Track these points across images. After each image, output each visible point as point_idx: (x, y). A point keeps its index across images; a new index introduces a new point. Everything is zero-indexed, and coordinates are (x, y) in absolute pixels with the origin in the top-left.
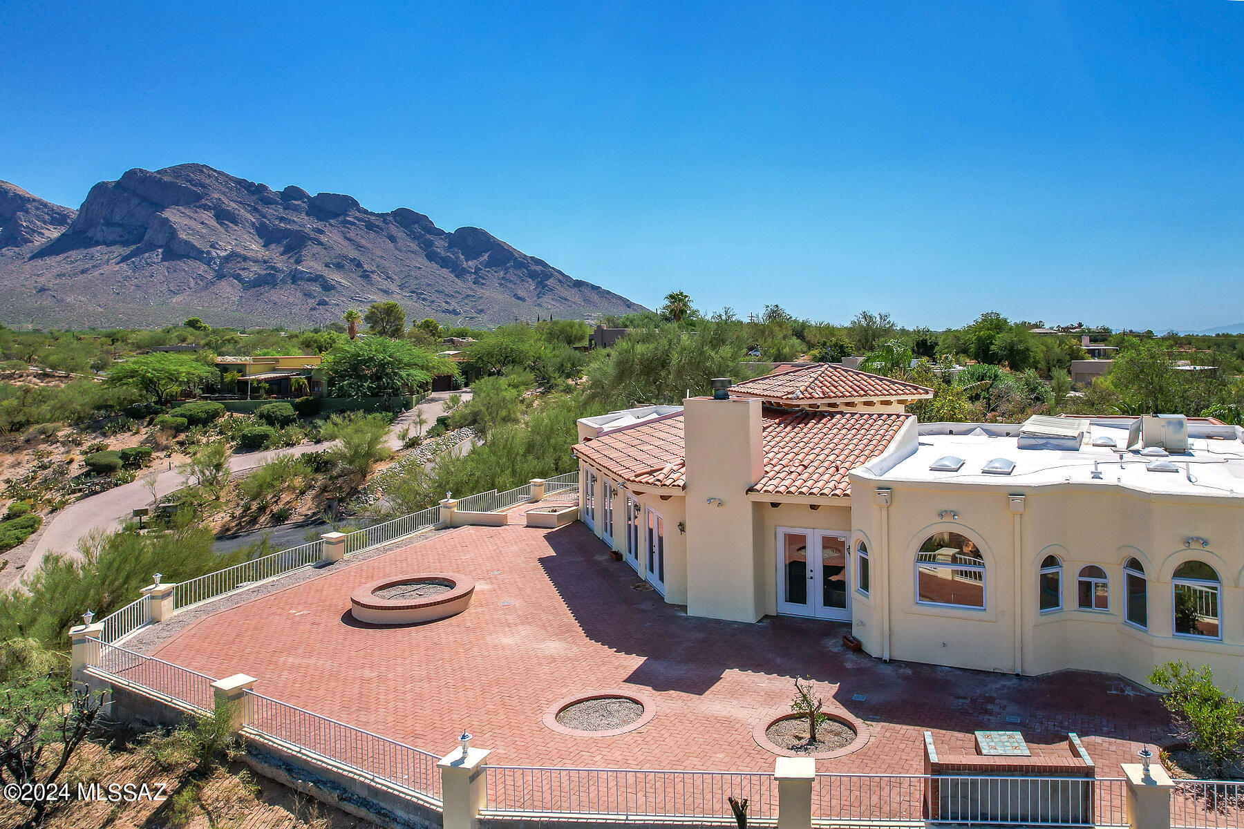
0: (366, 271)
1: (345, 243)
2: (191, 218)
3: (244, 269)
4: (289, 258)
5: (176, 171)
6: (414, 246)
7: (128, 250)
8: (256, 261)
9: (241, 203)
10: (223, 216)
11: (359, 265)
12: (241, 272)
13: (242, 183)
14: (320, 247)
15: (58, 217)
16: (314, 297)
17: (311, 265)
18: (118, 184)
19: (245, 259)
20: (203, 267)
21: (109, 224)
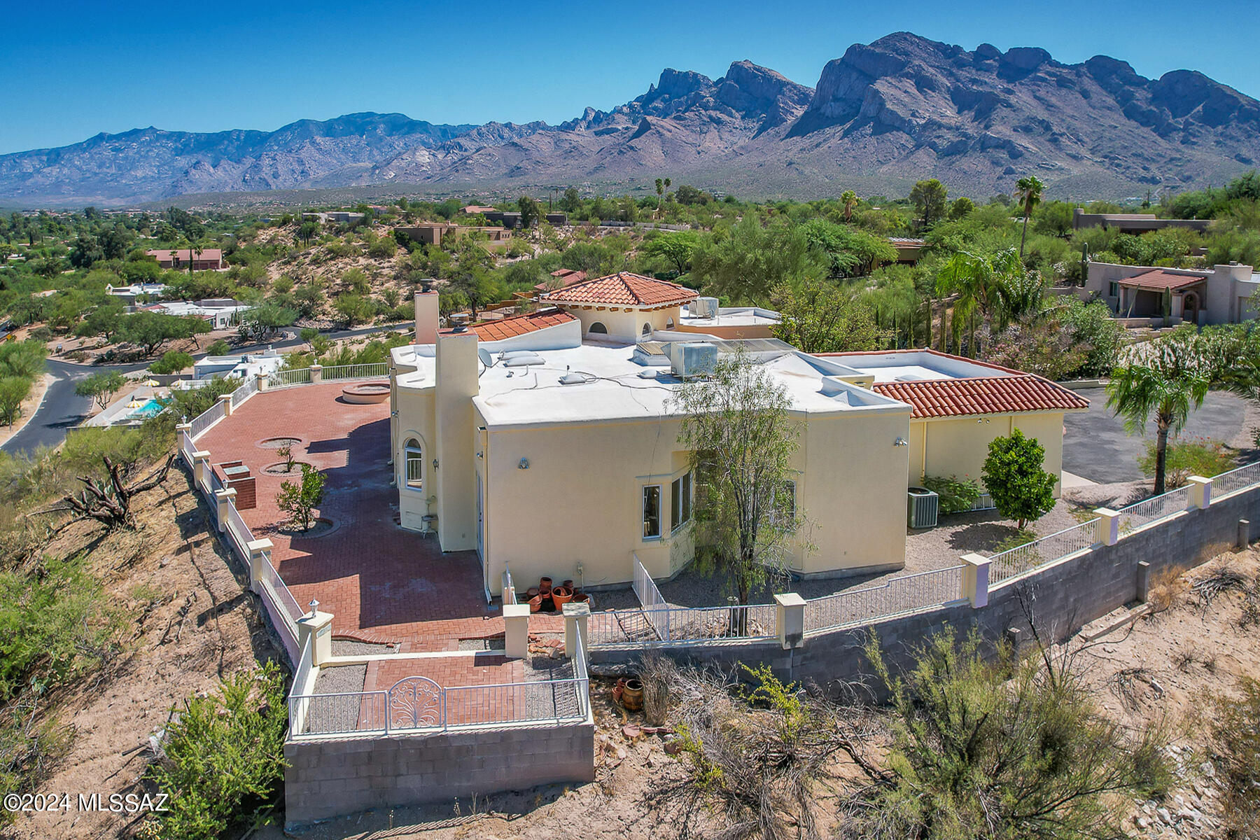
0: (1054, 134)
1: (1034, 103)
2: (896, 87)
3: (939, 137)
4: (979, 123)
5: (885, 41)
6: (1110, 101)
7: (848, 125)
8: (949, 128)
9: (938, 67)
10: (924, 84)
11: (1048, 128)
12: (936, 141)
13: (940, 47)
14: (1009, 109)
15: (802, 96)
16: (1002, 166)
17: (1000, 130)
18: (842, 59)
19: (940, 126)
20: (905, 136)
21: (836, 99)
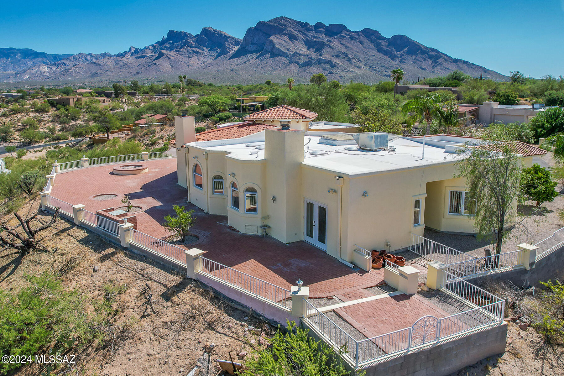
0: (349, 58)
1: (341, 46)
2: (280, 39)
3: (299, 59)
4: (317, 53)
5: (275, 20)
6: (372, 45)
7: (259, 54)
8: (304, 56)
9: (298, 31)
10: (292, 38)
11: (347, 56)
12: (299, 61)
13: (299, 23)
14: (330, 48)
15: (237, 42)
16: (327, 70)
17: (326, 56)
18: (255, 27)
19: (300, 55)
20: (285, 59)
21: (252, 44)
